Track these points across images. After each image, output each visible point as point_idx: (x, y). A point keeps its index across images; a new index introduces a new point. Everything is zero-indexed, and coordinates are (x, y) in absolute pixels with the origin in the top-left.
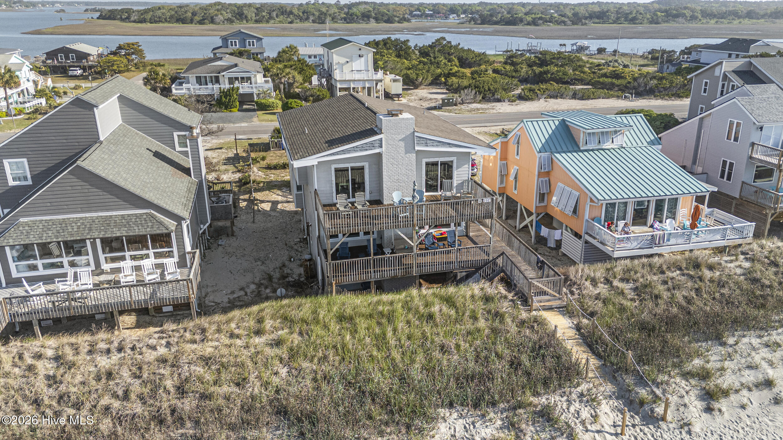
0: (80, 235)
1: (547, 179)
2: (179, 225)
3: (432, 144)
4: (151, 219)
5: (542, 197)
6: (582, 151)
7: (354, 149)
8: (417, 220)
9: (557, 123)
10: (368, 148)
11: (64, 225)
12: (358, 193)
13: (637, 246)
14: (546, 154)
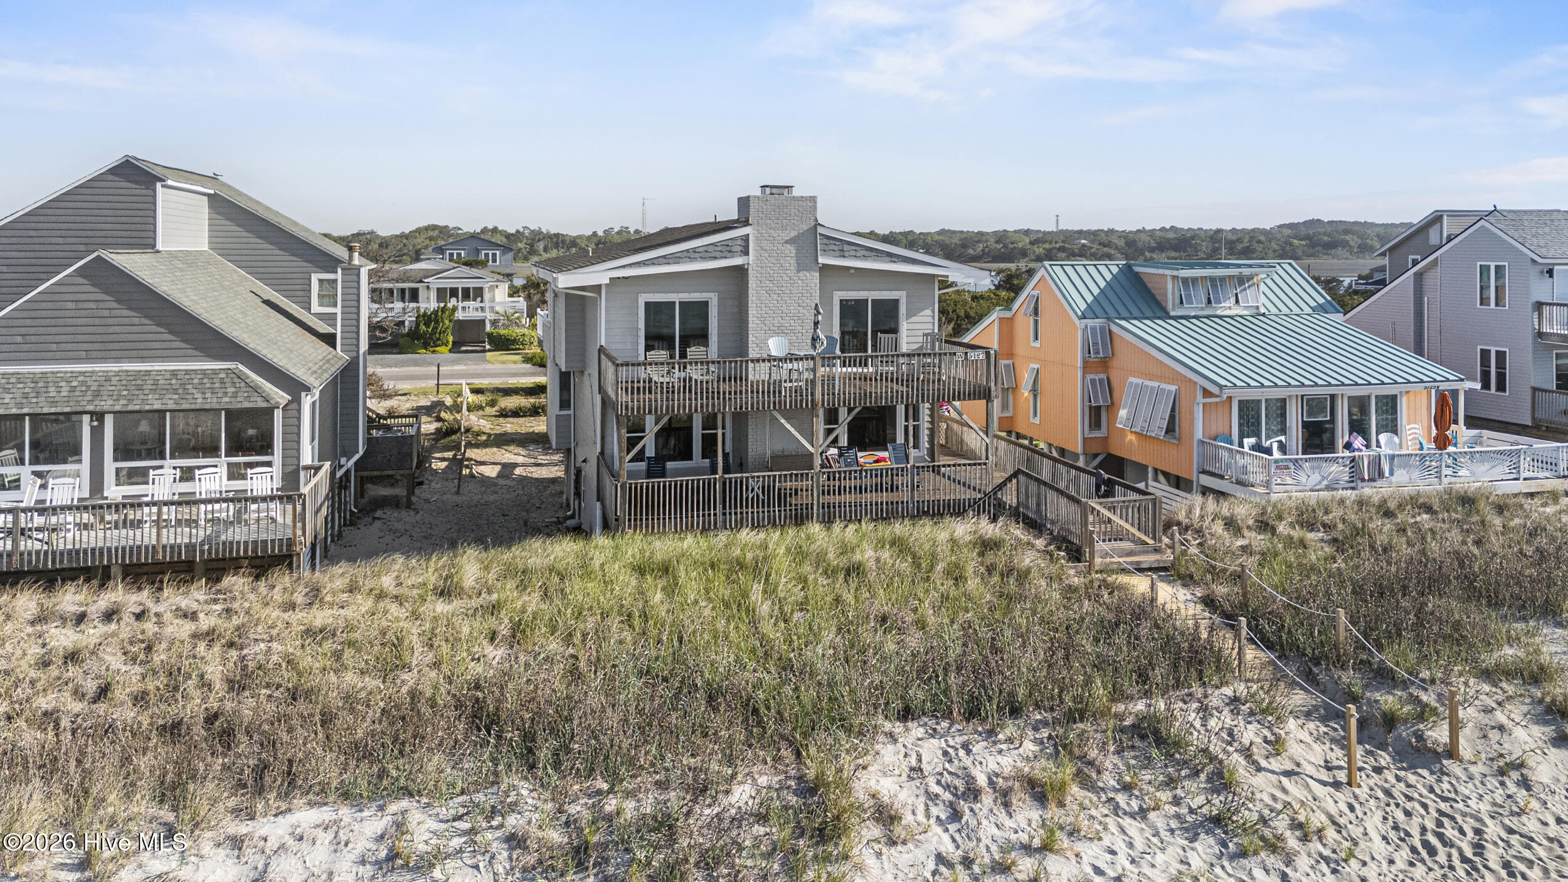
0: (71, 404)
1: (1103, 376)
2: (296, 400)
3: (853, 253)
4: (236, 380)
5: (1095, 416)
6: (1175, 318)
7: (690, 255)
8: (823, 395)
9: (1115, 270)
10: (718, 254)
11: (41, 384)
12: (693, 349)
13: (1320, 482)
14: (1098, 322)
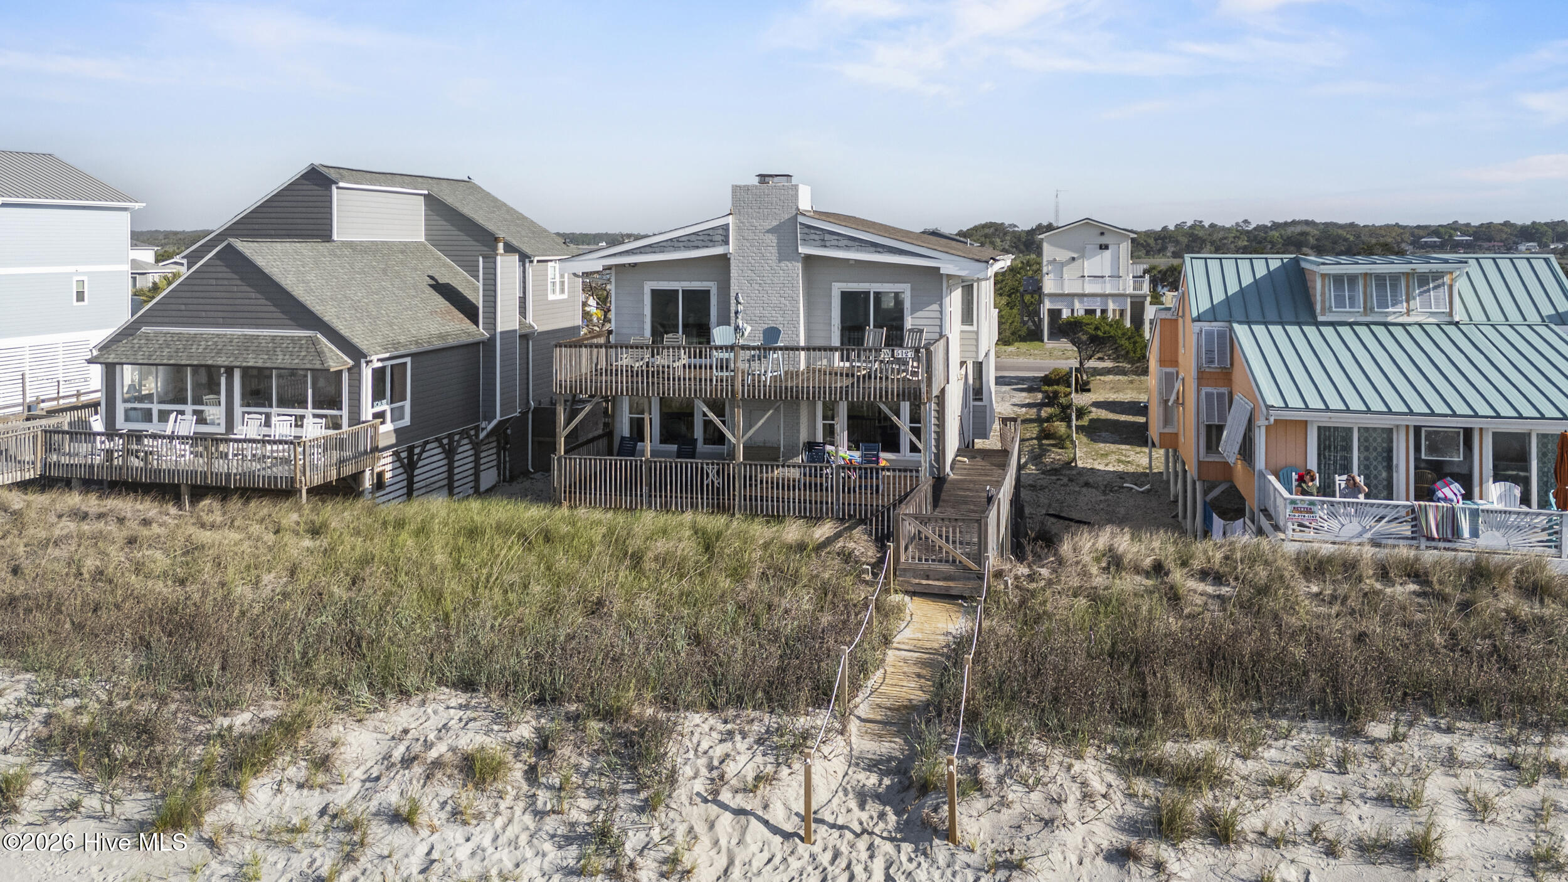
1: (1224, 390)
2: (357, 365)
4: (311, 345)
5: (1216, 437)
6: (1317, 324)
8: (744, 385)
9: (1274, 265)
11: (190, 343)
13: (1360, 535)
14: (1216, 326)
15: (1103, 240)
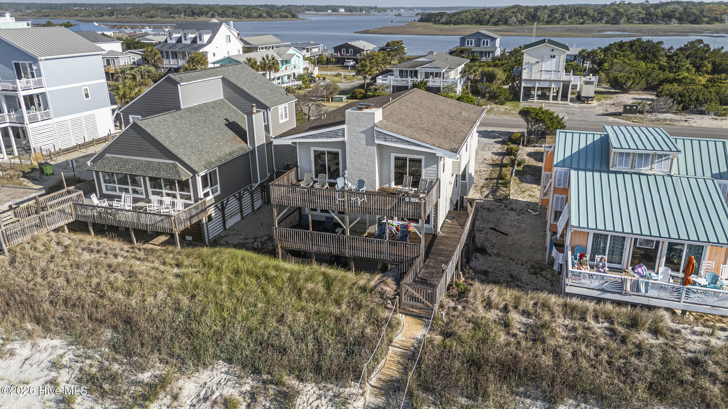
1: (564, 196)
2: (194, 176)
3: (392, 140)
6: (610, 172)
8: (348, 206)
10: (332, 136)
11: (126, 163)
12: (321, 174)
14: (564, 169)
15: (553, 53)
